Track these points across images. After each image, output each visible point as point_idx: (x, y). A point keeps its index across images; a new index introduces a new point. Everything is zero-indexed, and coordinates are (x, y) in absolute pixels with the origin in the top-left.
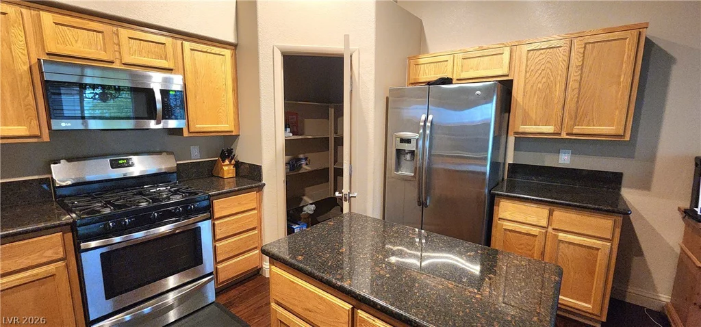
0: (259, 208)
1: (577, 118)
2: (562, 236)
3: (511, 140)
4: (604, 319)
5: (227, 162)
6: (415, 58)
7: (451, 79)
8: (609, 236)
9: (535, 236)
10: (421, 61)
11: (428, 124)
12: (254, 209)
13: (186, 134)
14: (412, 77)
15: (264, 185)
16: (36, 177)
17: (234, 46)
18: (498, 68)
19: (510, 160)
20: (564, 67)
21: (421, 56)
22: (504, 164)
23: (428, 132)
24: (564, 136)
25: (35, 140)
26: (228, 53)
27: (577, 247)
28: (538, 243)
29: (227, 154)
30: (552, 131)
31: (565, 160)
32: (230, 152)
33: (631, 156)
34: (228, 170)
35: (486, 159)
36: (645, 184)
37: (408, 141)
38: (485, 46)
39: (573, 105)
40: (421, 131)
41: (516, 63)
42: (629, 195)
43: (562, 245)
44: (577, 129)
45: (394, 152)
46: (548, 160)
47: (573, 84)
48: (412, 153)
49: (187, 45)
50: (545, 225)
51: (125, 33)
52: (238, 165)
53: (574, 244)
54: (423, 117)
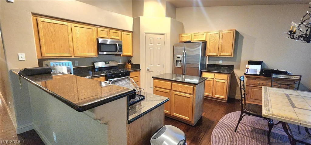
0: (139, 76)
1: (222, 52)
2: (217, 80)
3: (208, 57)
4: (226, 100)
5: (129, 64)
6: (181, 34)
7: (191, 41)
8: (227, 79)
9: (211, 81)
10: (183, 35)
11: (185, 53)
12: (138, 76)
13: (121, 56)
14: (180, 40)
15: (140, 70)
16: (90, 66)
17: (132, 32)
18: (203, 38)
19: (207, 63)
20: (218, 39)
21: (183, 34)
22: (206, 64)
23: (185, 55)
24: (219, 56)
25: (95, 57)
26: (131, 34)
27: (220, 83)
28: (212, 83)
29: (129, 62)
30: (216, 55)
31: (221, 62)
32: (130, 61)
33: (236, 61)
34: (129, 66)
35: (199, 64)
36: (239, 68)
37: (179, 58)
38: (200, 32)
39: (221, 48)
40: (183, 55)
41: (207, 37)
42: (235, 71)
43: (217, 83)
44: (222, 54)
45: (176, 61)
46: (217, 63)
47: (220, 43)
48: (180, 61)
49: (123, 33)
50: (213, 78)
51: (111, 31)
52: (132, 65)
53: (220, 82)
54: (183, 51)
